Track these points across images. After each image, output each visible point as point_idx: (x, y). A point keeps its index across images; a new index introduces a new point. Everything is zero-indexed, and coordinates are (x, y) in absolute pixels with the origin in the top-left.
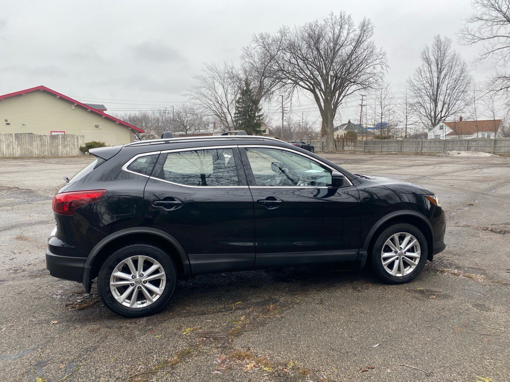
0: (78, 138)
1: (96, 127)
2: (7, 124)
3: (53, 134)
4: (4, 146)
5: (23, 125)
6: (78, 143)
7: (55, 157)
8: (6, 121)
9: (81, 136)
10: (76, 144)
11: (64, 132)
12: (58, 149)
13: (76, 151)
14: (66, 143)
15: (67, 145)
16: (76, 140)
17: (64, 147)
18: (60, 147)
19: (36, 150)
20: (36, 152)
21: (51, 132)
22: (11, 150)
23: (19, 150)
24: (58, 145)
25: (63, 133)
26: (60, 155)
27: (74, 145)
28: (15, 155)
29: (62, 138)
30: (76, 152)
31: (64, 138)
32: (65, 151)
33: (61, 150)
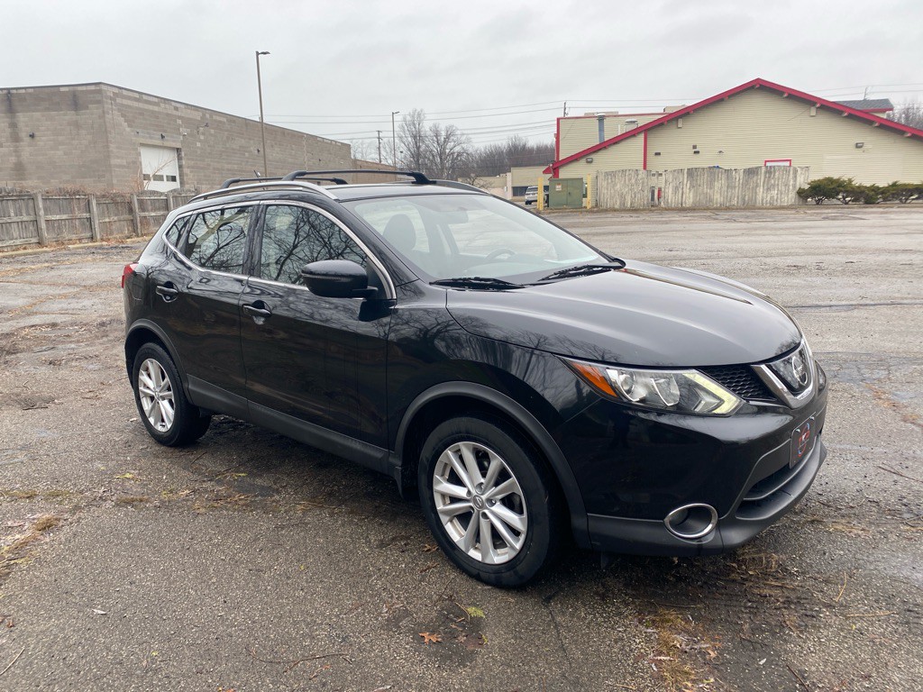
0: (795, 171)
1: (858, 146)
2: (695, 152)
3: (768, 164)
4: (671, 190)
5: (720, 152)
6: (795, 181)
7: (749, 208)
8: (695, 147)
9: (802, 168)
10: (791, 183)
11: (790, 161)
12: (756, 193)
13: (790, 196)
14: (773, 182)
15: (774, 185)
16: (791, 176)
17: (768, 189)
18: (760, 190)
19: (718, 196)
20: (718, 198)
21: (766, 161)
22: (680, 195)
23: (691, 196)
24: (757, 186)
25: (788, 164)
26: (759, 204)
27: (786, 185)
28: (684, 205)
29: (766, 173)
30: (790, 198)
31: (770, 173)
32: (769, 198)
33: (761, 196)
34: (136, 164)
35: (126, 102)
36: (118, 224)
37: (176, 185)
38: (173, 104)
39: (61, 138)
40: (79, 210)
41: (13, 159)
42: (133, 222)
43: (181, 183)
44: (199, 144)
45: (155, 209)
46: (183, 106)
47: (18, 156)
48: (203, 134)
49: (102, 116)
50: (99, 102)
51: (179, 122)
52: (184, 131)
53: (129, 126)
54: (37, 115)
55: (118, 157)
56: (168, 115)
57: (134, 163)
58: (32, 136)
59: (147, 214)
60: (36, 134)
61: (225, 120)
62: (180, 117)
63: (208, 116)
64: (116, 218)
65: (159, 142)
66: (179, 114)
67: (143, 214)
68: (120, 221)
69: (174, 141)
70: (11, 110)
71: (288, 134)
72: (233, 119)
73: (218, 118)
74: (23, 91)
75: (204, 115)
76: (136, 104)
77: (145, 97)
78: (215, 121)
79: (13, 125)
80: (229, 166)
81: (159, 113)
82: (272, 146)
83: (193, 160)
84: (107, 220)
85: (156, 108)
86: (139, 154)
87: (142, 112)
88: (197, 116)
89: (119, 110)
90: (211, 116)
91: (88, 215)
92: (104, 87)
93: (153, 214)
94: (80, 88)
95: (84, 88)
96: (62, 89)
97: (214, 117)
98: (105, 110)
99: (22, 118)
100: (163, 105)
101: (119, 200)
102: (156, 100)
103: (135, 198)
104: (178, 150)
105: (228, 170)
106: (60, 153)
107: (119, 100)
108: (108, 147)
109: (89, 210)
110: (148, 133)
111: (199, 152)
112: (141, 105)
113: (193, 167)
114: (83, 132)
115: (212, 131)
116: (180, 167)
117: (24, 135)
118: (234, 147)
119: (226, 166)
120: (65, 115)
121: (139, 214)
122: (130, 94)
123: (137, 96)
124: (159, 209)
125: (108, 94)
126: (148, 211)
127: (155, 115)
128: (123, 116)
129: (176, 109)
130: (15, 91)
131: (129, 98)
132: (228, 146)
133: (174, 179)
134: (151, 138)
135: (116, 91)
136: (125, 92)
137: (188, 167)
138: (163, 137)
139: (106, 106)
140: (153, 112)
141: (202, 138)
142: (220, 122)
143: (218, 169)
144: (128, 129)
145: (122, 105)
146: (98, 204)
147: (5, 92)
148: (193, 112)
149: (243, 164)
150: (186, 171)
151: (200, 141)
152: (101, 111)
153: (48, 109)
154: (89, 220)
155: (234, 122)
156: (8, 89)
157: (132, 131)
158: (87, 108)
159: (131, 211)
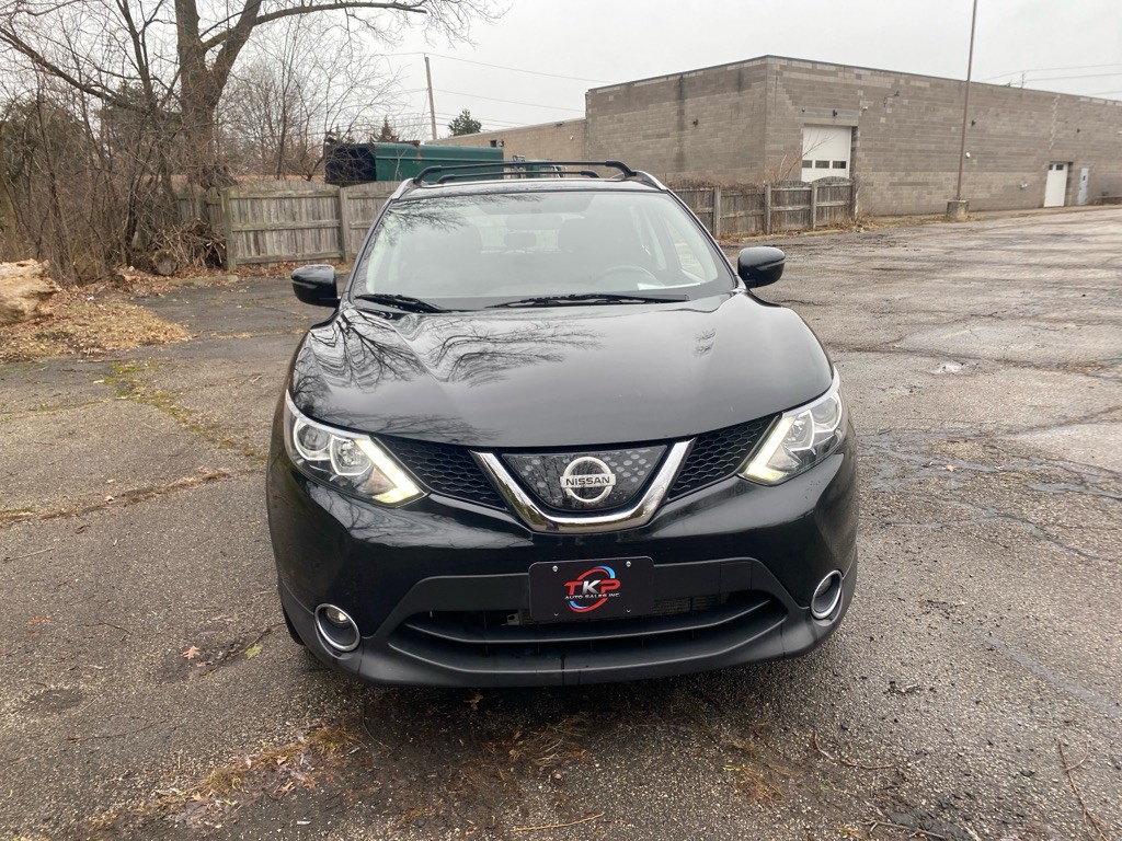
34: (796, 149)
35: (794, 75)
36: (744, 219)
37: (843, 173)
38: (856, 71)
39: (721, 123)
40: (702, 203)
41: (676, 149)
42: (763, 218)
43: (851, 170)
44: (883, 120)
45: (793, 203)
46: (868, 73)
47: (681, 146)
48: (892, 106)
49: (764, 95)
50: (763, 79)
51: (861, 93)
52: (865, 104)
53: (795, 104)
54: (703, 99)
55: (774, 142)
56: (846, 86)
57: (793, 147)
58: (696, 123)
59: (781, 208)
60: (700, 121)
61: (927, 85)
62: (861, 87)
63: (902, 82)
64: (742, 213)
65: (829, 121)
66: (862, 83)
67: (776, 208)
68: (747, 216)
69: (849, 118)
70: (681, 97)
71: (1028, 96)
72: (938, 83)
73: (918, 84)
74: (694, 75)
75: (897, 81)
76: (806, 77)
77: (819, 67)
78: (913, 87)
79: (681, 113)
80: (924, 146)
81: (835, 84)
82: (997, 115)
83: (871, 140)
84: (732, 215)
85: (832, 79)
86: (801, 137)
87: (812, 86)
88: (888, 83)
89: (784, 86)
90: (907, 82)
91: (710, 210)
92: (770, 61)
93: (790, 208)
94: (746, 65)
95: (750, 64)
96: (729, 68)
97: (912, 83)
98: (768, 87)
99: (690, 104)
100: (841, 74)
101: (749, 192)
102: (833, 68)
103: (769, 190)
104: (854, 129)
105: (920, 151)
106: (718, 140)
107: (786, 74)
108: (765, 130)
109: (712, 204)
110: (816, 111)
111: (881, 130)
112: (813, 77)
113: (870, 150)
114: (743, 115)
115: (906, 102)
116: (853, 150)
117: (688, 123)
118: (935, 119)
119: (919, 146)
120: (728, 97)
121: (771, 208)
122: (802, 65)
123: (810, 66)
124: (799, 203)
125: (775, 68)
126: (784, 205)
127: (828, 87)
128: (788, 92)
129: (859, 77)
130: (686, 76)
131: (800, 70)
132: (926, 119)
133: (843, 165)
134: (819, 116)
135: (784, 63)
136: (795, 64)
137: (864, 150)
138: (835, 114)
139: (769, 82)
140: (826, 84)
141: (889, 111)
142: (919, 88)
143: (906, 151)
144: (792, 108)
145: (789, 79)
146: (724, 197)
147: (679, 77)
148: (882, 79)
149: (946, 141)
150: (860, 154)
151: (886, 115)
152: (763, 88)
153: (713, 92)
154: (712, 214)
155: (942, 86)
156: (681, 74)
157: (796, 110)
158: (750, 87)
159: (763, 205)
